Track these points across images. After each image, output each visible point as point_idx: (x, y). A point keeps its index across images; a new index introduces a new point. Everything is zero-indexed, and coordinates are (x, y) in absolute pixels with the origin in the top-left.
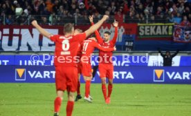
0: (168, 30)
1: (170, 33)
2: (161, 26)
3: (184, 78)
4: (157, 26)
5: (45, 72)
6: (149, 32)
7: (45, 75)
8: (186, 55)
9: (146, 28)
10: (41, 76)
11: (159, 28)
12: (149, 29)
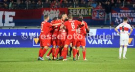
0: (88, 12)
1: (90, 14)
2: (84, 9)
3: (99, 43)
4: (81, 9)
5: (7, 40)
6: (76, 13)
7: (7, 42)
8: (100, 28)
9: (74, 10)
10: (4, 43)
11: (82, 10)
12: (76, 11)
